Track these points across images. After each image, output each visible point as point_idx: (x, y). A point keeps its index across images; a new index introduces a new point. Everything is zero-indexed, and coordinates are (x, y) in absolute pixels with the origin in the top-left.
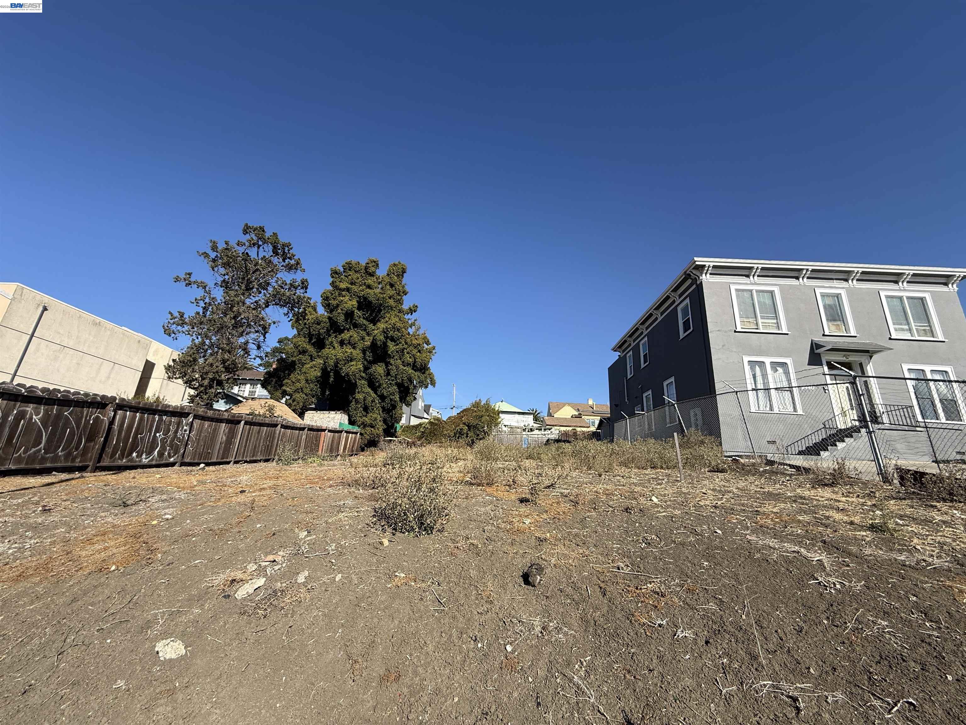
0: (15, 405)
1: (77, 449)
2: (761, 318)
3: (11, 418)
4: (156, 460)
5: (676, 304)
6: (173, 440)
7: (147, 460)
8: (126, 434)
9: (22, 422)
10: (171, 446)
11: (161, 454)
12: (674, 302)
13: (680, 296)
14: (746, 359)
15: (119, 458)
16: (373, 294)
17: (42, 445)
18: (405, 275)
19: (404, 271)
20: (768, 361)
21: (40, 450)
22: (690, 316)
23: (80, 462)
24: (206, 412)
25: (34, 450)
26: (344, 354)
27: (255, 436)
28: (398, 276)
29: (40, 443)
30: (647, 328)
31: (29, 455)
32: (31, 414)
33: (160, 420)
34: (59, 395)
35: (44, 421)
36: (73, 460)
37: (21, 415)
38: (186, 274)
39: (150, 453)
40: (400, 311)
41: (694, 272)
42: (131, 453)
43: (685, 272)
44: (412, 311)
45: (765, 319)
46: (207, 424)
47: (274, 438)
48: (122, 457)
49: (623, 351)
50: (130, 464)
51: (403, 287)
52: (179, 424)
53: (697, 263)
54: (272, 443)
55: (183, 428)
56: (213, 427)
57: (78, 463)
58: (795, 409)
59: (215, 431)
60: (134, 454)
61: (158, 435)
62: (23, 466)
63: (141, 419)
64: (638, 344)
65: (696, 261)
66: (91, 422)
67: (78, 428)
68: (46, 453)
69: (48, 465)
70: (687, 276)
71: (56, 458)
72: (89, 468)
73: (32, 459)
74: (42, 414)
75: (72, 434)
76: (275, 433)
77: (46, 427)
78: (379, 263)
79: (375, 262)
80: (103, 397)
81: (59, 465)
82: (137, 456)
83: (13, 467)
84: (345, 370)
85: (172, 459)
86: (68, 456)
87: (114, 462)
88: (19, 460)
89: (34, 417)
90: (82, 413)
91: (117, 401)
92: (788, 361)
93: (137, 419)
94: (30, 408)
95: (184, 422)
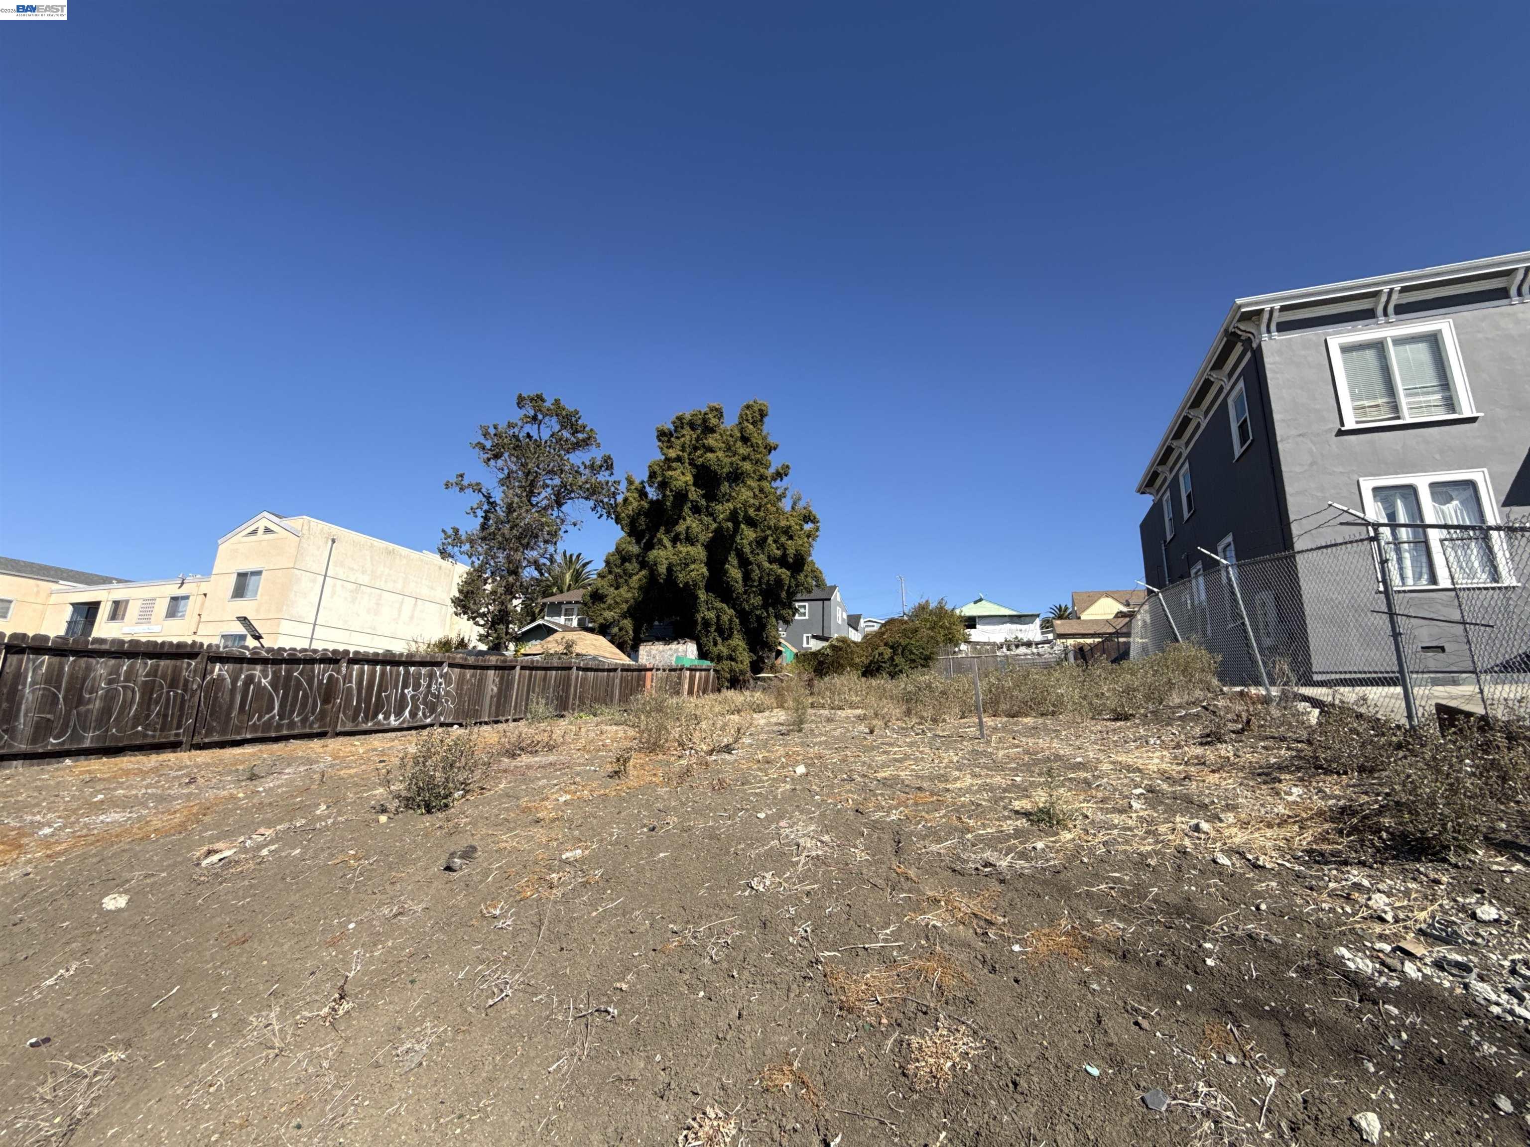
0: (241, 669)
1: (313, 714)
2: (1407, 395)
3: (240, 683)
4: (409, 722)
5: (1225, 391)
6: (426, 696)
7: (398, 722)
8: (366, 693)
9: (252, 687)
10: (425, 703)
11: (413, 714)
12: (1221, 389)
13: (1230, 375)
14: (1367, 485)
15: (363, 722)
16: (715, 459)
17: (276, 711)
18: (766, 420)
19: (763, 414)
20: (1422, 482)
21: (274, 717)
22: (1247, 414)
23: (319, 727)
24: (466, 659)
25: (267, 716)
26: (678, 556)
27: (539, 685)
28: (754, 423)
29: (273, 708)
30: (1187, 444)
31: (264, 723)
32: (260, 678)
33: (407, 673)
34: (285, 654)
35: (274, 684)
36: (311, 727)
37: (250, 679)
38: (458, 476)
39: (399, 714)
40: (762, 478)
41: (1242, 328)
42: (376, 715)
43: (1226, 331)
44: (779, 475)
45: (1417, 394)
46: (468, 673)
47: (569, 686)
48: (366, 719)
49: (1158, 491)
50: (376, 728)
51: (765, 438)
52: (431, 676)
53: (1243, 310)
54: (567, 693)
55: (437, 680)
56: (478, 677)
57: (316, 729)
58: (1495, 575)
59: (482, 682)
60: (381, 717)
61: (406, 691)
62: (259, 735)
63: (383, 673)
64: (1177, 475)
65: (1240, 307)
66: (325, 681)
67: (311, 688)
68: (281, 718)
69: (285, 732)
70: (1232, 339)
71: (292, 725)
72: (329, 735)
73: (268, 725)
74: (270, 677)
75: (305, 696)
76: (569, 679)
77: (276, 690)
78: (723, 410)
79: (717, 410)
80: (335, 652)
81: (296, 732)
82: (385, 719)
83: (249, 736)
84: (682, 577)
85: (428, 721)
86: (304, 721)
87: (357, 726)
88: (255, 728)
89: (263, 680)
90: (313, 671)
91: (351, 656)
92: (1478, 476)
93: (378, 674)
94: (257, 671)
95: (438, 673)
